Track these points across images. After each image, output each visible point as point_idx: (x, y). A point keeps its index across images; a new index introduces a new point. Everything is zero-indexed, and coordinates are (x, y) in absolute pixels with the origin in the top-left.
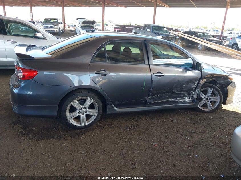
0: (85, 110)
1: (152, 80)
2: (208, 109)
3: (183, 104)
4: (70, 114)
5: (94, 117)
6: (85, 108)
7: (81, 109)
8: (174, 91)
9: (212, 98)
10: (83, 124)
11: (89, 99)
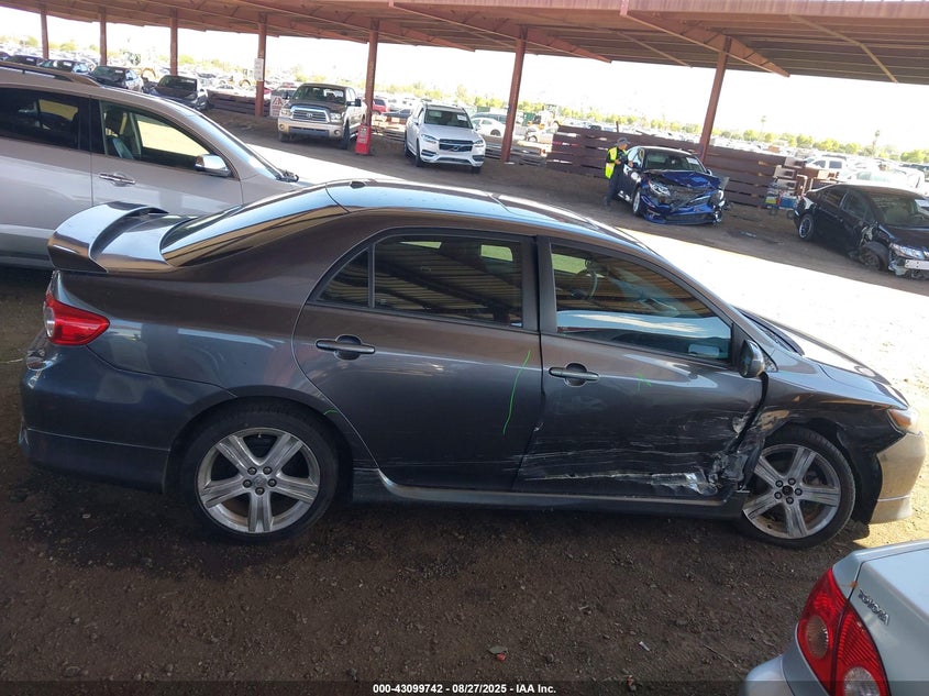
0: (267, 477)
1: (543, 392)
2: (786, 532)
3: (677, 498)
4: (214, 483)
5: (301, 507)
6: (268, 470)
7: (252, 469)
8: (637, 444)
9: (810, 488)
10: (259, 529)
11: (287, 436)
